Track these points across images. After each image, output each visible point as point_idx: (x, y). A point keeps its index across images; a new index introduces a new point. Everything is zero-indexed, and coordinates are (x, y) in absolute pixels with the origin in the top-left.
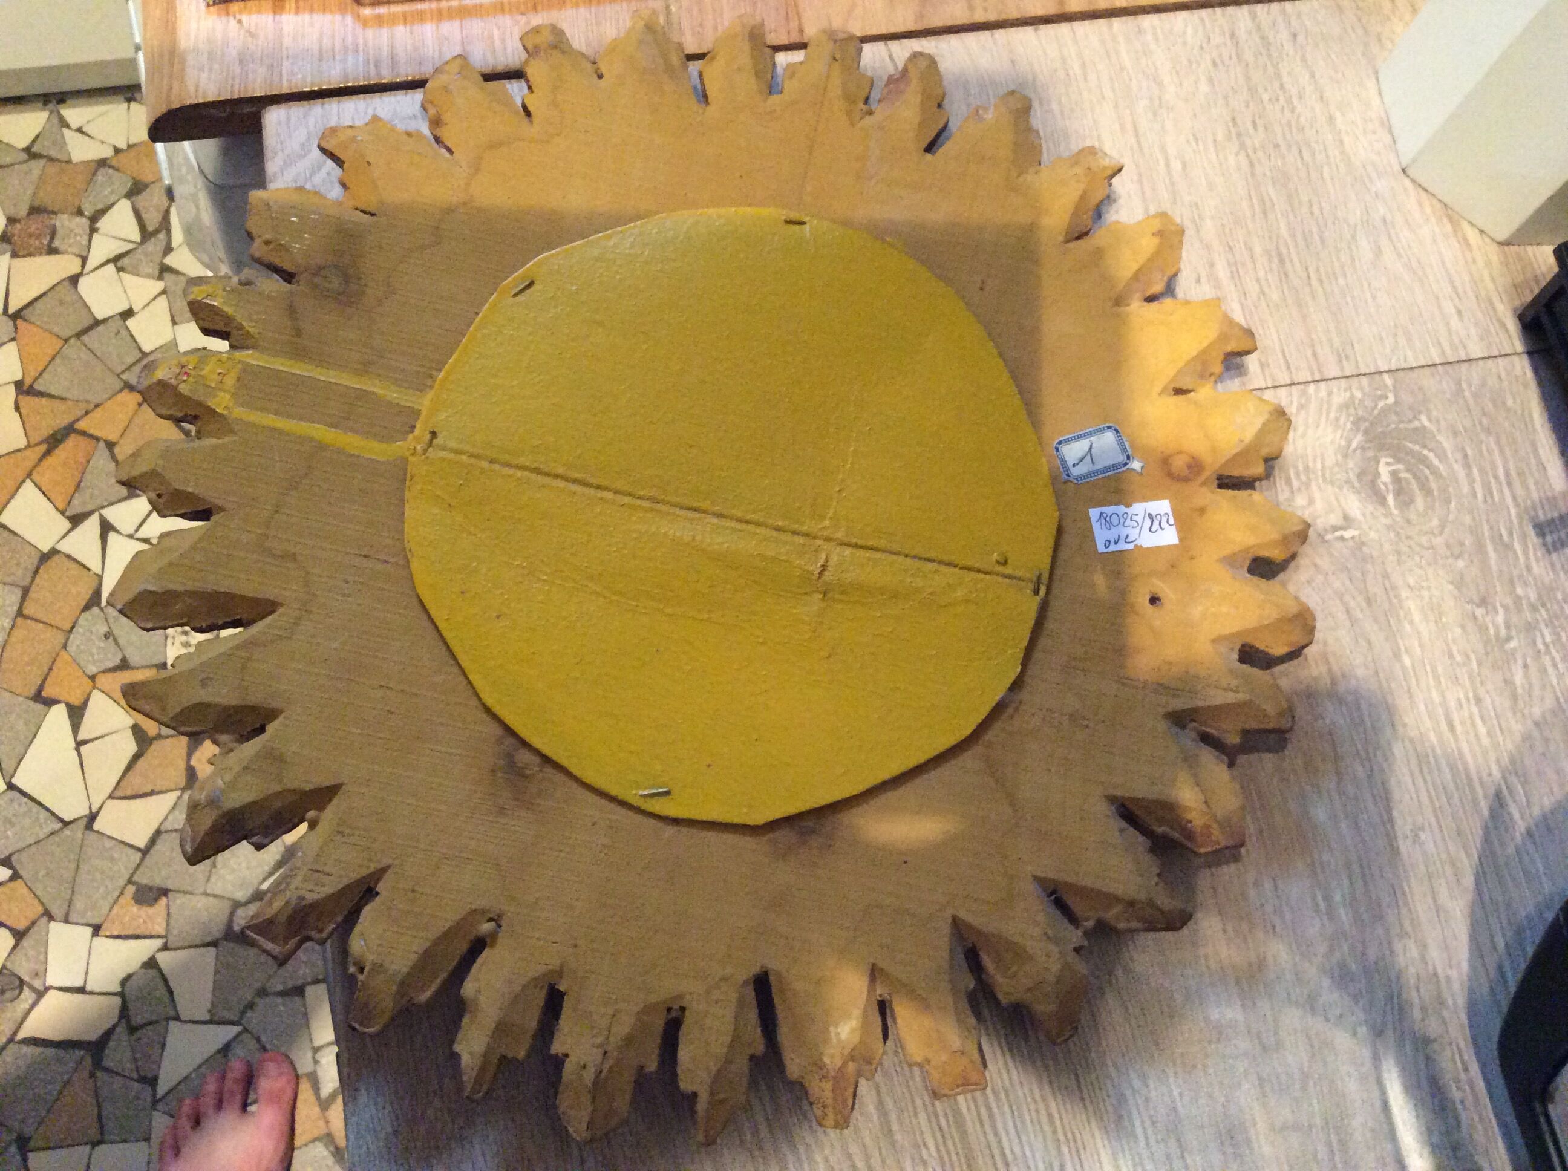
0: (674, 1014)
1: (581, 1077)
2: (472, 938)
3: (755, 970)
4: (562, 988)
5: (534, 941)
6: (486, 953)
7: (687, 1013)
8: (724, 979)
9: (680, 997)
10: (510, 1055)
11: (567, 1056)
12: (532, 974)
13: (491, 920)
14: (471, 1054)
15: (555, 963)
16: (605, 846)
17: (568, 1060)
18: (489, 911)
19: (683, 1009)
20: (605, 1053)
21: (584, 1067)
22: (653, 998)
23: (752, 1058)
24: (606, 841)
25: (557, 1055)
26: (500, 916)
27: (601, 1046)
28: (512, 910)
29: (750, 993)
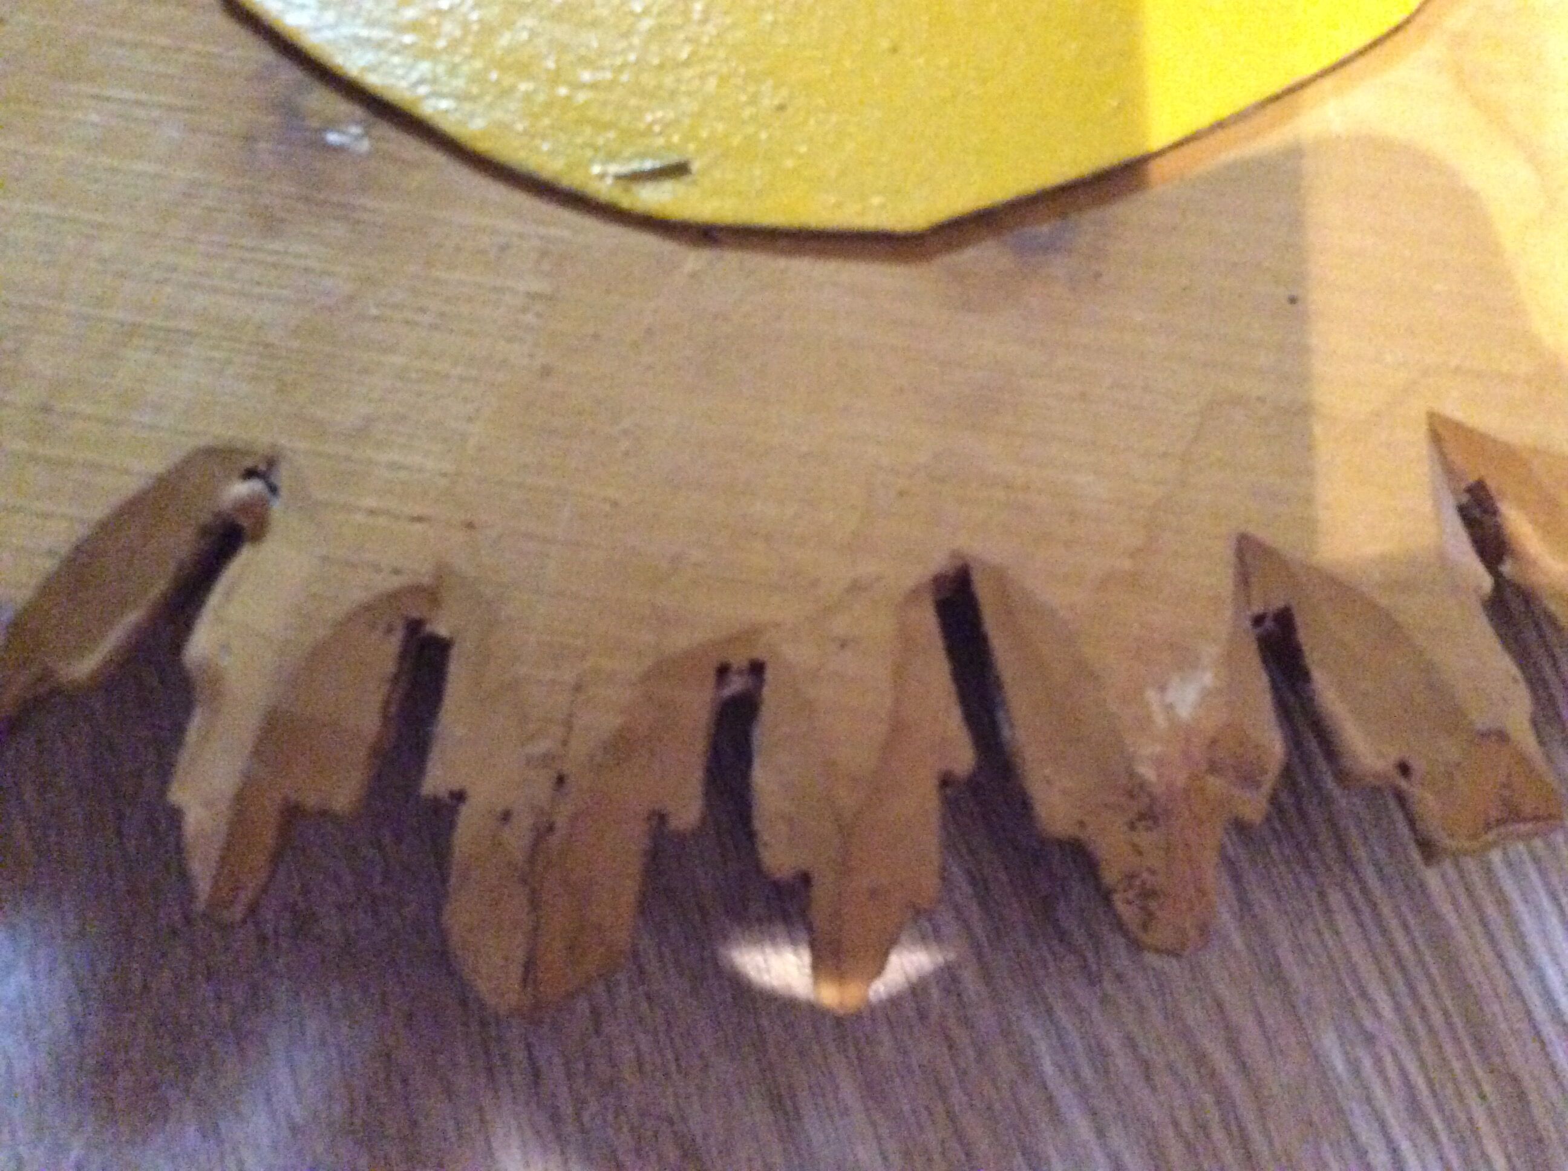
0: (736, 685)
1: (497, 844)
2: (205, 518)
3: (938, 562)
4: (441, 629)
5: (360, 517)
6: (246, 555)
7: (769, 675)
8: (856, 587)
9: (751, 633)
10: (311, 801)
11: (459, 796)
12: (357, 595)
13: (250, 474)
14: (208, 804)
15: (421, 570)
16: (533, 296)
17: (465, 810)
18: (246, 453)
19: (757, 669)
20: (561, 780)
21: (506, 816)
22: (680, 641)
23: (946, 781)
24: (538, 285)
25: (436, 799)
26: (272, 462)
27: (547, 759)
28: (303, 445)
29: (927, 619)
